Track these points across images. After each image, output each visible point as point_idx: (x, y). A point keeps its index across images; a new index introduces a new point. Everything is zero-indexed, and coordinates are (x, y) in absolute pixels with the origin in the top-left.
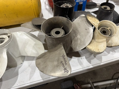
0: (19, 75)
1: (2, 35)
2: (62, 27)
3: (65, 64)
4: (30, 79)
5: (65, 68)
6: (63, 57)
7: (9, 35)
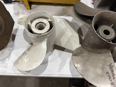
0: (49, 64)
1: (42, 19)
2: (112, 25)
3: (112, 78)
4: (59, 71)
5: (112, 83)
6: (110, 68)
7: (50, 20)
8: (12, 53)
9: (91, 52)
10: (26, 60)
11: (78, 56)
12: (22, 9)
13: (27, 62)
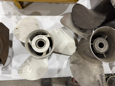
2: (107, 36)
3: (102, 85)
6: (101, 77)
7: (49, 36)
8: (13, 60)
9: (86, 60)
10: (29, 70)
11: (75, 63)
12: (13, 9)
13: (30, 73)
